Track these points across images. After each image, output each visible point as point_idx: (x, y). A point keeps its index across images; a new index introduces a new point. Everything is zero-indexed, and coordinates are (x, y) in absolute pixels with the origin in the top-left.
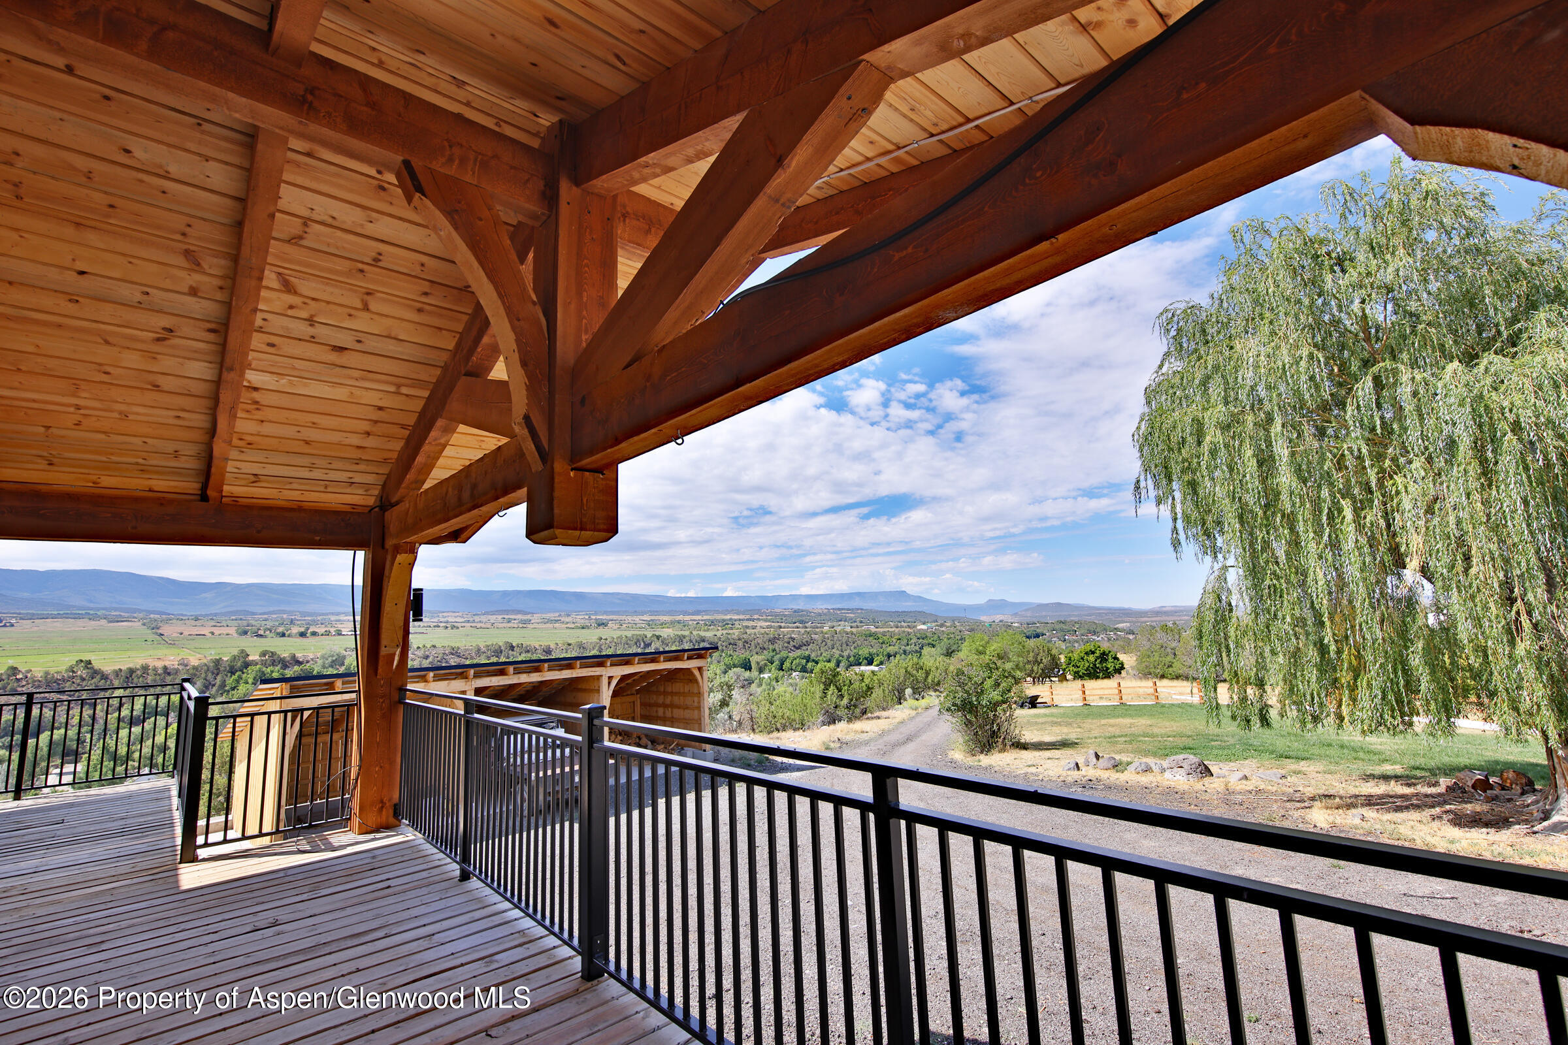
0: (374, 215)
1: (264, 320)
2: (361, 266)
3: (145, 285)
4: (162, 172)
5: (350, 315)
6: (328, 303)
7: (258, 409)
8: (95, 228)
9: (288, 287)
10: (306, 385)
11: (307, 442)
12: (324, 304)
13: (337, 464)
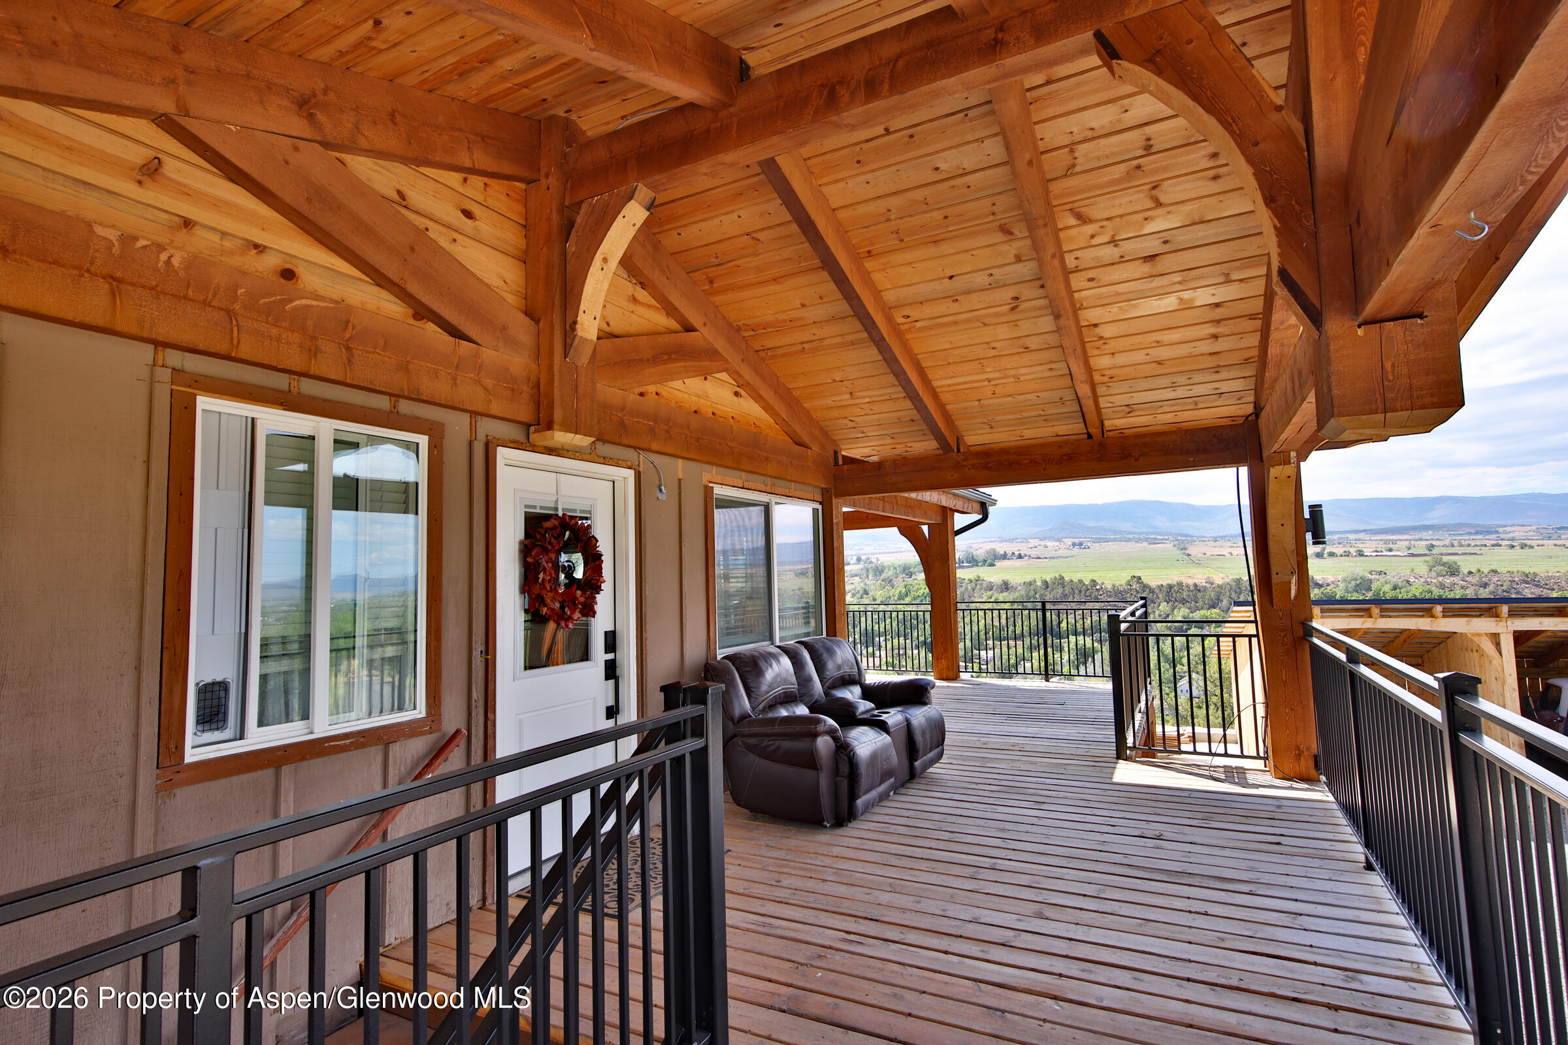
0: (1126, 102)
1: (1076, 258)
2: (1135, 163)
3: (988, 269)
4: (961, 172)
5: (1146, 219)
6: (1121, 216)
7: (1105, 343)
8: (943, 240)
9: (1083, 219)
10: (1135, 306)
11: (1159, 363)
12: (1119, 219)
13: (1198, 378)
